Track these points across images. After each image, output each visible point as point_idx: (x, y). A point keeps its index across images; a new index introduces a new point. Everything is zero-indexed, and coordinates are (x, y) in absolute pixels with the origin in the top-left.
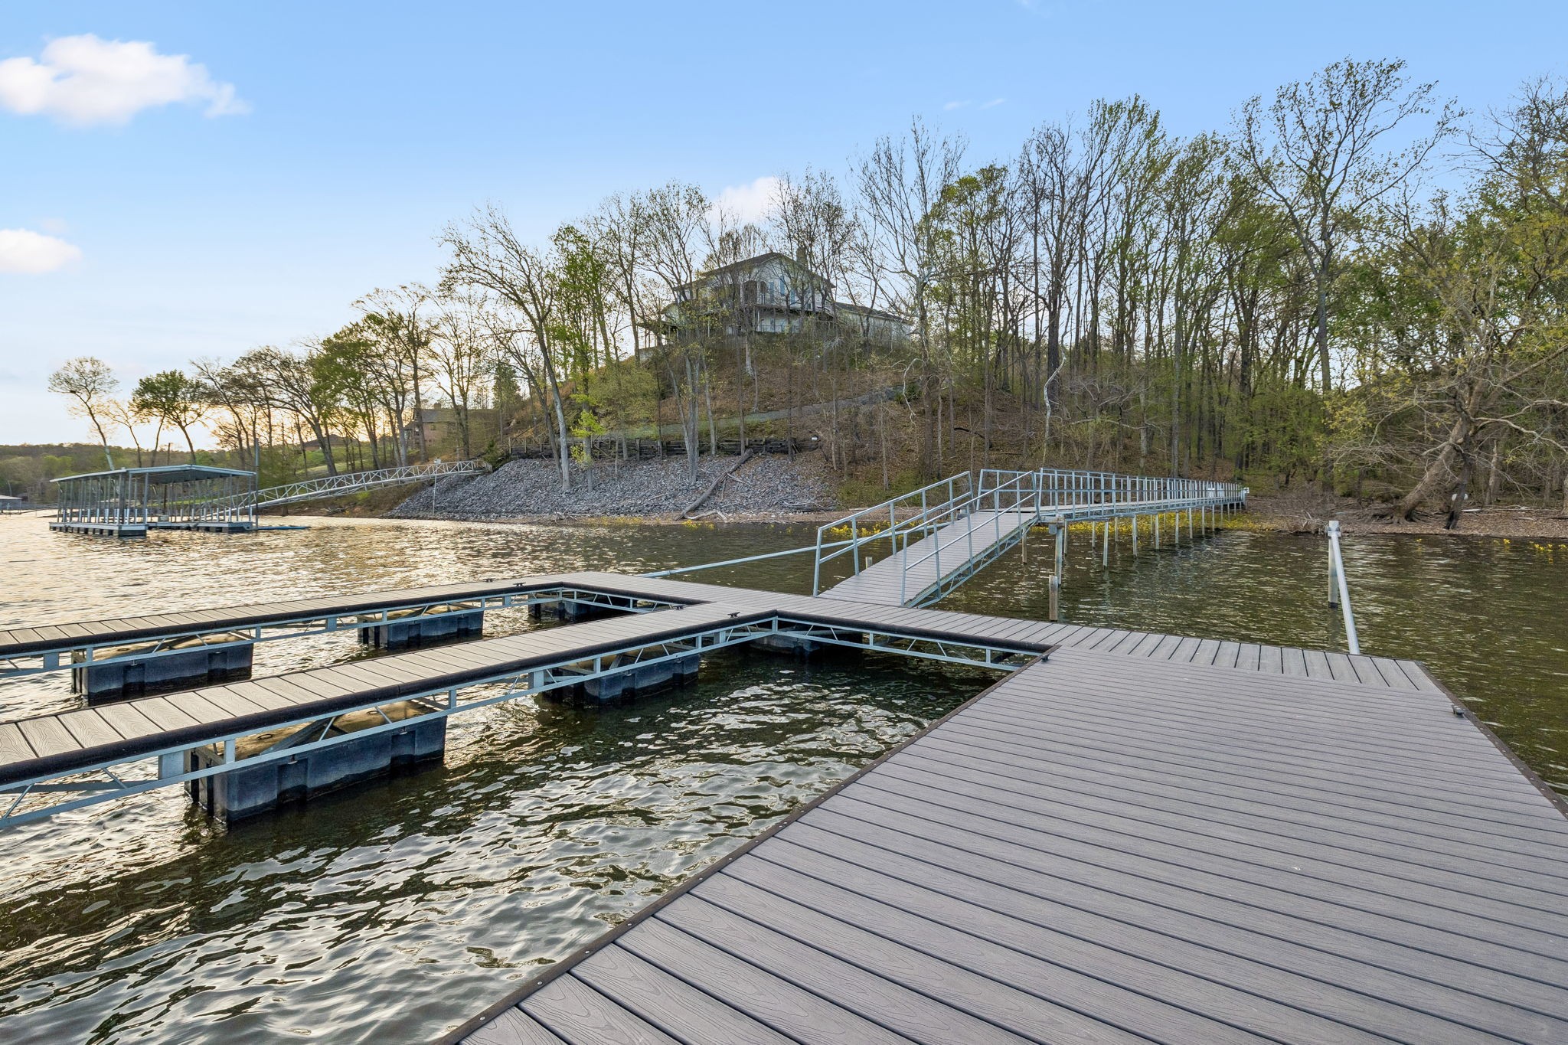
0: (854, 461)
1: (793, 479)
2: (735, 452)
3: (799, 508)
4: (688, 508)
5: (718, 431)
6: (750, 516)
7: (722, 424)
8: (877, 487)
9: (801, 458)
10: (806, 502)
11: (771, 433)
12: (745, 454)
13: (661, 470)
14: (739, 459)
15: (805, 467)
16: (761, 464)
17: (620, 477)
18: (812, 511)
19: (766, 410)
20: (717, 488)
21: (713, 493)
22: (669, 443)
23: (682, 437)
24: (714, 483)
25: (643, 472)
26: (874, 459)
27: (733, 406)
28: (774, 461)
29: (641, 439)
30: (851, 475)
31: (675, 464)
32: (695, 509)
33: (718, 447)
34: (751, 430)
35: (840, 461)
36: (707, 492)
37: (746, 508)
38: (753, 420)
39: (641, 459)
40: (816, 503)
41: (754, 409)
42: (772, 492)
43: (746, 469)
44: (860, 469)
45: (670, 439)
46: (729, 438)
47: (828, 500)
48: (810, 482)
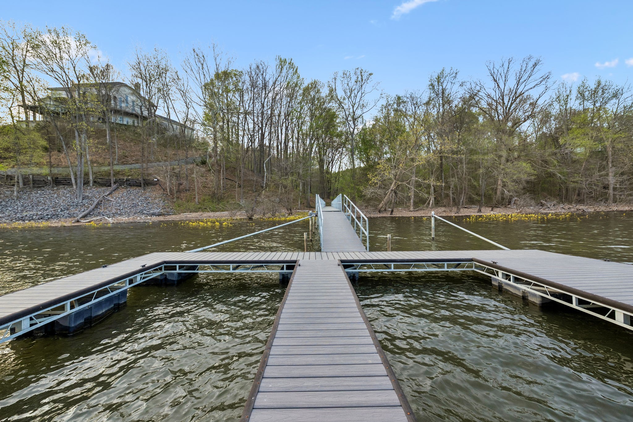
0: (179, 191)
1: (146, 199)
2: (107, 184)
3: (153, 214)
4: (80, 216)
5: (94, 173)
6: (124, 219)
7: (96, 169)
8: (193, 204)
9: (149, 189)
10: (156, 211)
11: (129, 176)
12: (114, 186)
13: (54, 193)
14: (110, 189)
15: (152, 193)
16: (126, 191)
17: (18, 198)
18: (161, 215)
19: (123, 163)
20: (98, 204)
21: (96, 207)
22: (57, 178)
23: (69, 175)
24: (96, 203)
25: (36, 195)
26: (189, 190)
27: (101, 160)
28: (134, 191)
29: (33, 175)
30: (178, 198)
31: (63, 191)
32: (84, 217)
33: (95, 182)
34: (117, 173)
35: (171, 190)
36: (91, 207)
37: (120, 215)
38: (118, 168)
39: (34, 187)
40: (162, 211)
41: (115, 162)
42: (136, 206)
43: (116, 194)
44: (182, 195)
45: (58, 176)
46: (102, 177)
47: (168, 210)
48: (156, 201)
